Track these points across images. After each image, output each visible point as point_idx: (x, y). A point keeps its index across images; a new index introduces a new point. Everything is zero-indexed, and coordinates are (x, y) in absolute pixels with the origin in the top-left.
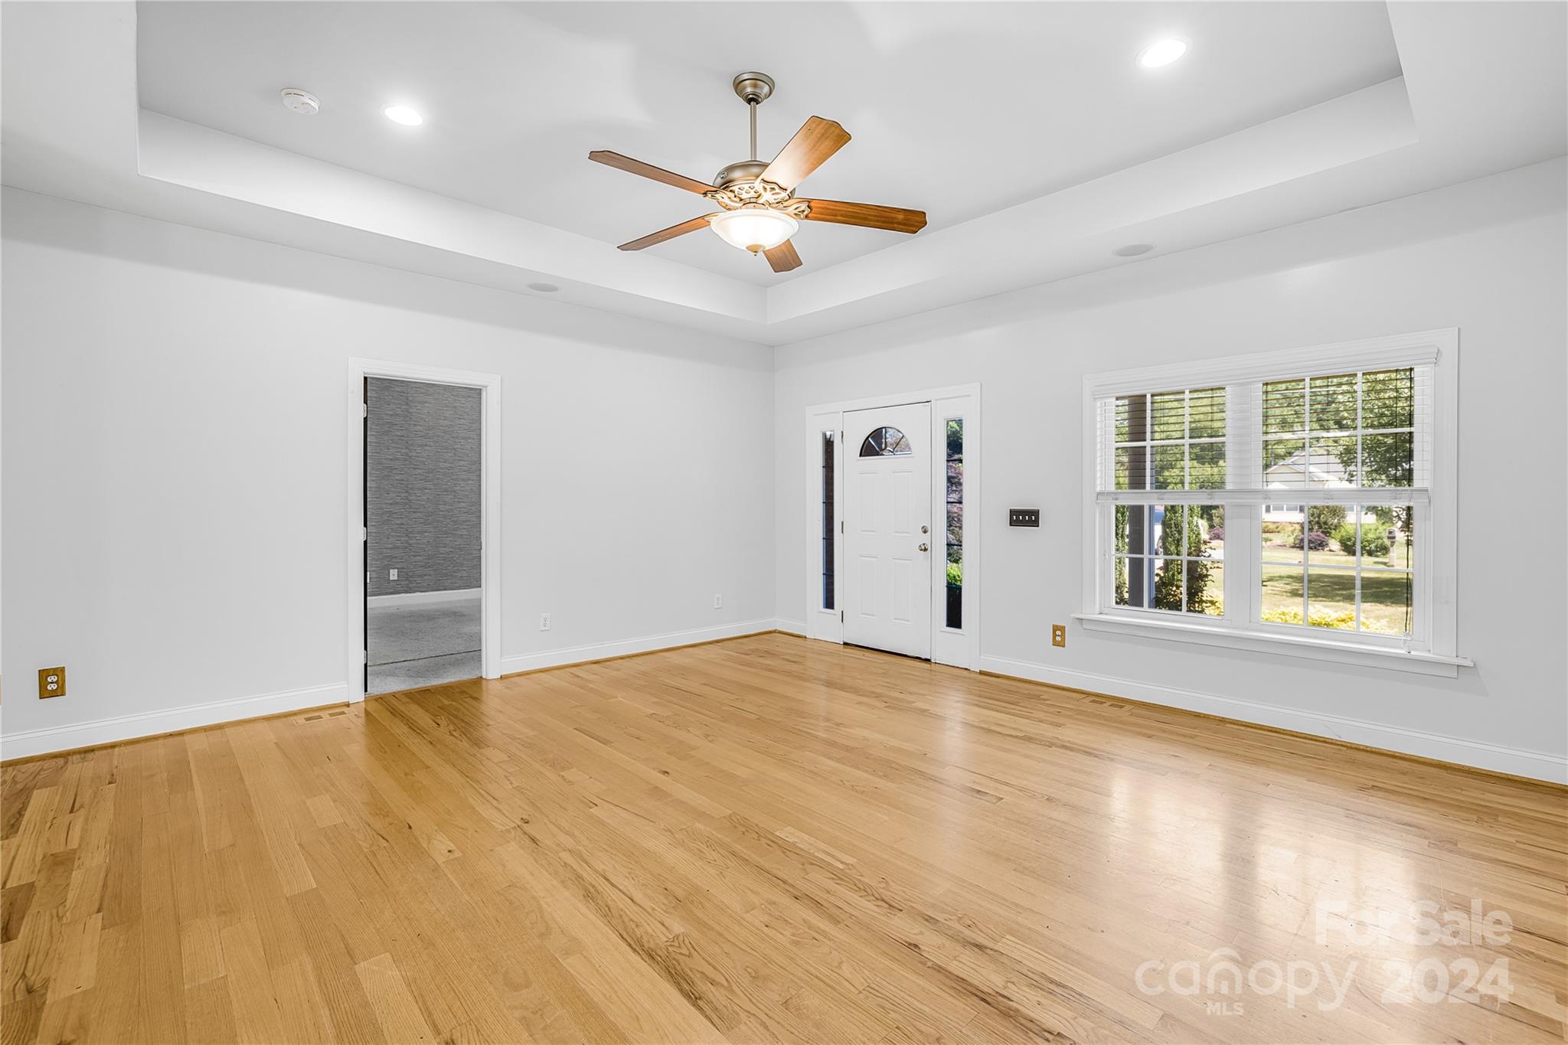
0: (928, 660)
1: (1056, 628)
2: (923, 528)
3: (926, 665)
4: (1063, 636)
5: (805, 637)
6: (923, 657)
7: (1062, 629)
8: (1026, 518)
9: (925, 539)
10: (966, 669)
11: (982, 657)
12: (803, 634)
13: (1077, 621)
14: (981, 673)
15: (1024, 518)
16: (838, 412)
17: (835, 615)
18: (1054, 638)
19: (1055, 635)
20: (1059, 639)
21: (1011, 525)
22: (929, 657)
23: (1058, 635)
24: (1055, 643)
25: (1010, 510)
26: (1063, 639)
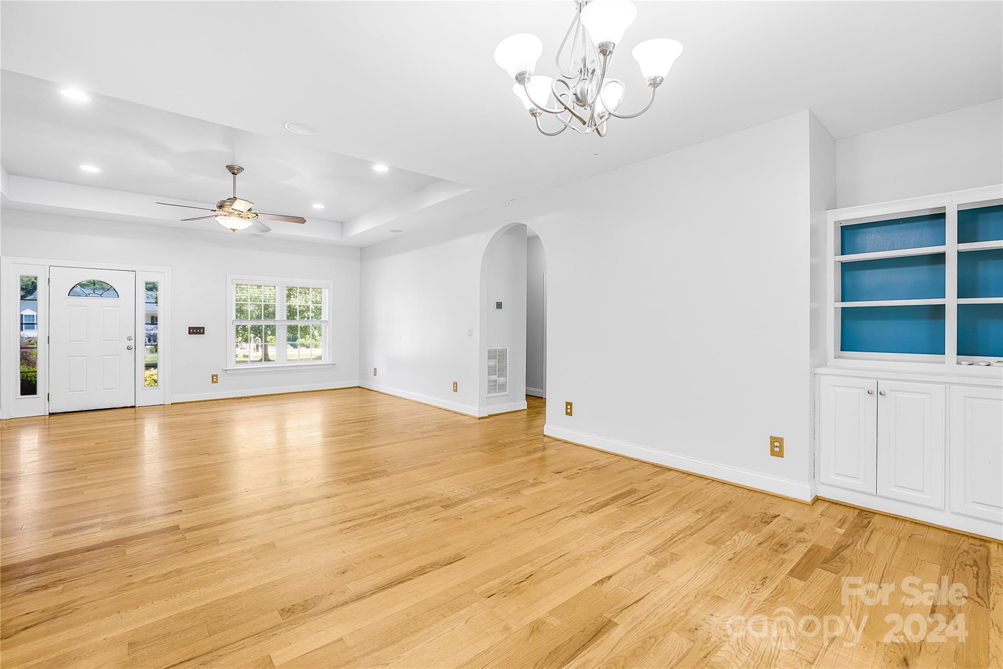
0: (133, 407)
1: (213, 376)
2: (129, 336)
3: (133, 410)
4: (217, 379)
6: (129, 406)
7: (217, 376)
8: (196, 331)
9: (131, 343)
10: (160, 405)
11: (172, 396)
13: (223, 371)
14: (172, 404)
15: (197, 331)
16: (44, 265)
17: (38, 398)
18: (212, 380)
20: (215, 380)
21: (189, 334)
22: (134, 405)
23: (214, 379)
24: (213, 382)
25: (189, 328)
26: (217, 380)
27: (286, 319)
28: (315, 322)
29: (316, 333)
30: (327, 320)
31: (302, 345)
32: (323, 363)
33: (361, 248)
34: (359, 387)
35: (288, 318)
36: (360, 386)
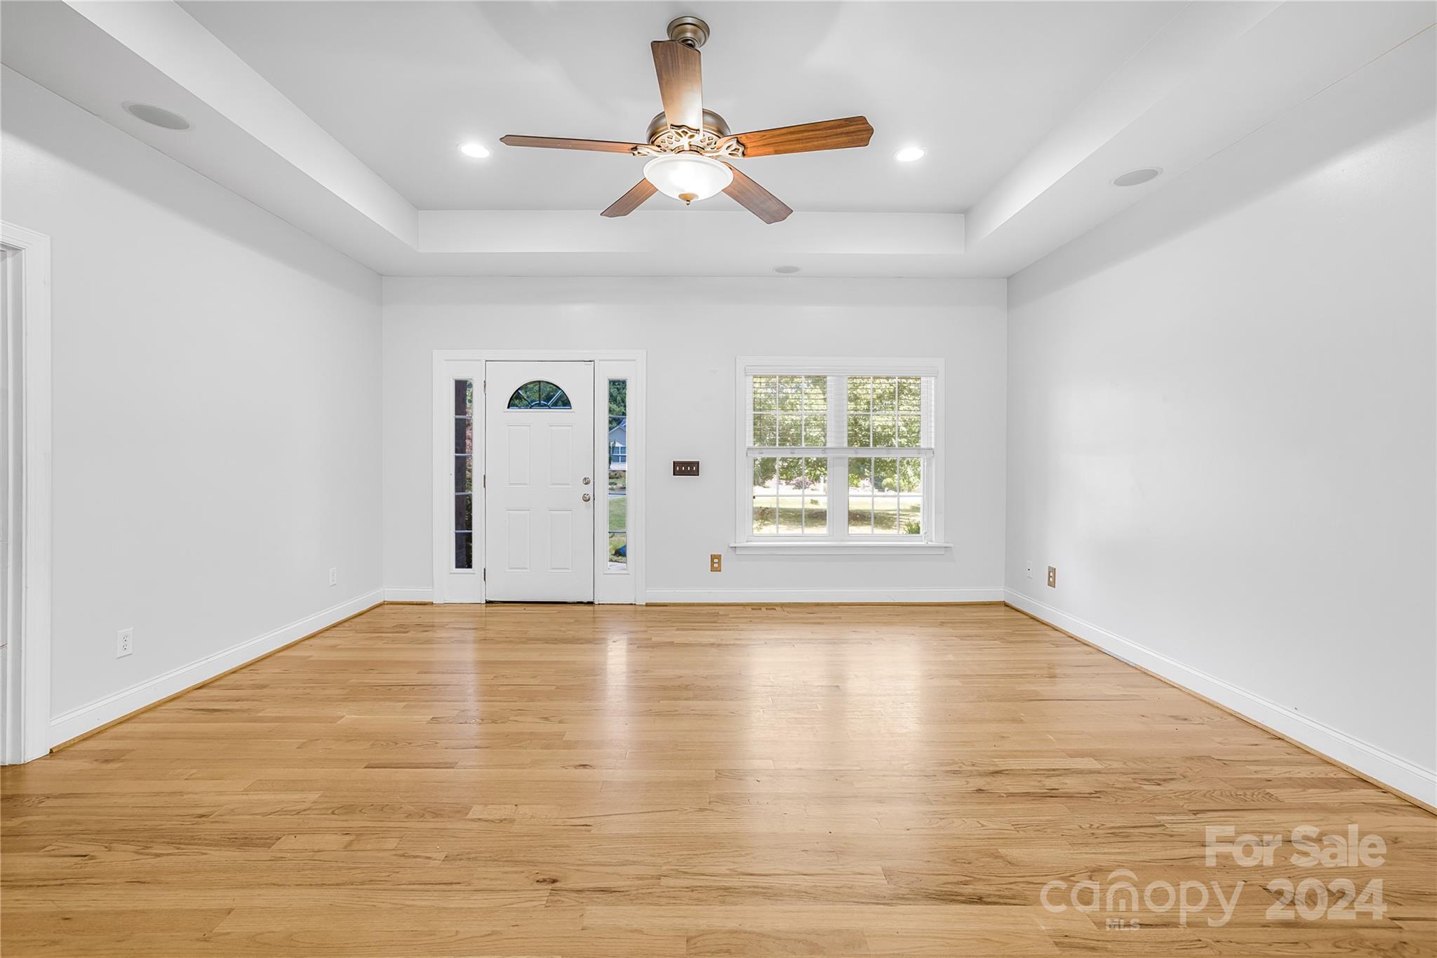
0: (591, 603)
1: (713, 557)
2: (585, 479)
3: (590, 608)
4: (719, 563)
5: (432, 603)
6: (585, 601)
7: (719, 557)
8: (686, 469)
9: (588, 490)
10: (631, 604)
11: (647, 591)
12: (430, 601)
13: (731, 550)
14: (647, 605)
15: (686, 468)
16: (480, 360)
17: (474, 573)
18: (712, 565)
19: (712, 562)
20: (716, 565)
21: (674, 474)
22: (592, 600)
23: (716, 562)
24: (713, 569)
25: (674, 462)
26: (720, 566)
27: (846, 445)
28: (909, 454)
29: (910, 472)
30: (933, 447)
31: (891, 487)
32: (923, 543)
33: (1010, 278)
34: (1006, 605)
35: (850, 443)
36: (1007, 601)
